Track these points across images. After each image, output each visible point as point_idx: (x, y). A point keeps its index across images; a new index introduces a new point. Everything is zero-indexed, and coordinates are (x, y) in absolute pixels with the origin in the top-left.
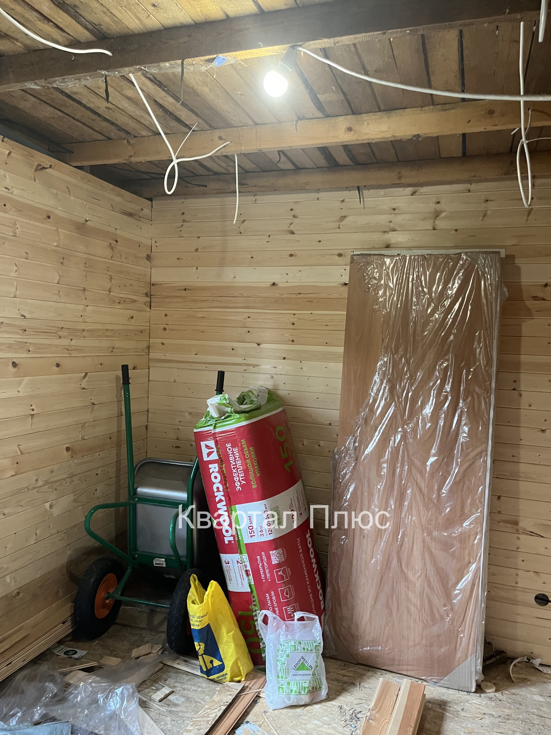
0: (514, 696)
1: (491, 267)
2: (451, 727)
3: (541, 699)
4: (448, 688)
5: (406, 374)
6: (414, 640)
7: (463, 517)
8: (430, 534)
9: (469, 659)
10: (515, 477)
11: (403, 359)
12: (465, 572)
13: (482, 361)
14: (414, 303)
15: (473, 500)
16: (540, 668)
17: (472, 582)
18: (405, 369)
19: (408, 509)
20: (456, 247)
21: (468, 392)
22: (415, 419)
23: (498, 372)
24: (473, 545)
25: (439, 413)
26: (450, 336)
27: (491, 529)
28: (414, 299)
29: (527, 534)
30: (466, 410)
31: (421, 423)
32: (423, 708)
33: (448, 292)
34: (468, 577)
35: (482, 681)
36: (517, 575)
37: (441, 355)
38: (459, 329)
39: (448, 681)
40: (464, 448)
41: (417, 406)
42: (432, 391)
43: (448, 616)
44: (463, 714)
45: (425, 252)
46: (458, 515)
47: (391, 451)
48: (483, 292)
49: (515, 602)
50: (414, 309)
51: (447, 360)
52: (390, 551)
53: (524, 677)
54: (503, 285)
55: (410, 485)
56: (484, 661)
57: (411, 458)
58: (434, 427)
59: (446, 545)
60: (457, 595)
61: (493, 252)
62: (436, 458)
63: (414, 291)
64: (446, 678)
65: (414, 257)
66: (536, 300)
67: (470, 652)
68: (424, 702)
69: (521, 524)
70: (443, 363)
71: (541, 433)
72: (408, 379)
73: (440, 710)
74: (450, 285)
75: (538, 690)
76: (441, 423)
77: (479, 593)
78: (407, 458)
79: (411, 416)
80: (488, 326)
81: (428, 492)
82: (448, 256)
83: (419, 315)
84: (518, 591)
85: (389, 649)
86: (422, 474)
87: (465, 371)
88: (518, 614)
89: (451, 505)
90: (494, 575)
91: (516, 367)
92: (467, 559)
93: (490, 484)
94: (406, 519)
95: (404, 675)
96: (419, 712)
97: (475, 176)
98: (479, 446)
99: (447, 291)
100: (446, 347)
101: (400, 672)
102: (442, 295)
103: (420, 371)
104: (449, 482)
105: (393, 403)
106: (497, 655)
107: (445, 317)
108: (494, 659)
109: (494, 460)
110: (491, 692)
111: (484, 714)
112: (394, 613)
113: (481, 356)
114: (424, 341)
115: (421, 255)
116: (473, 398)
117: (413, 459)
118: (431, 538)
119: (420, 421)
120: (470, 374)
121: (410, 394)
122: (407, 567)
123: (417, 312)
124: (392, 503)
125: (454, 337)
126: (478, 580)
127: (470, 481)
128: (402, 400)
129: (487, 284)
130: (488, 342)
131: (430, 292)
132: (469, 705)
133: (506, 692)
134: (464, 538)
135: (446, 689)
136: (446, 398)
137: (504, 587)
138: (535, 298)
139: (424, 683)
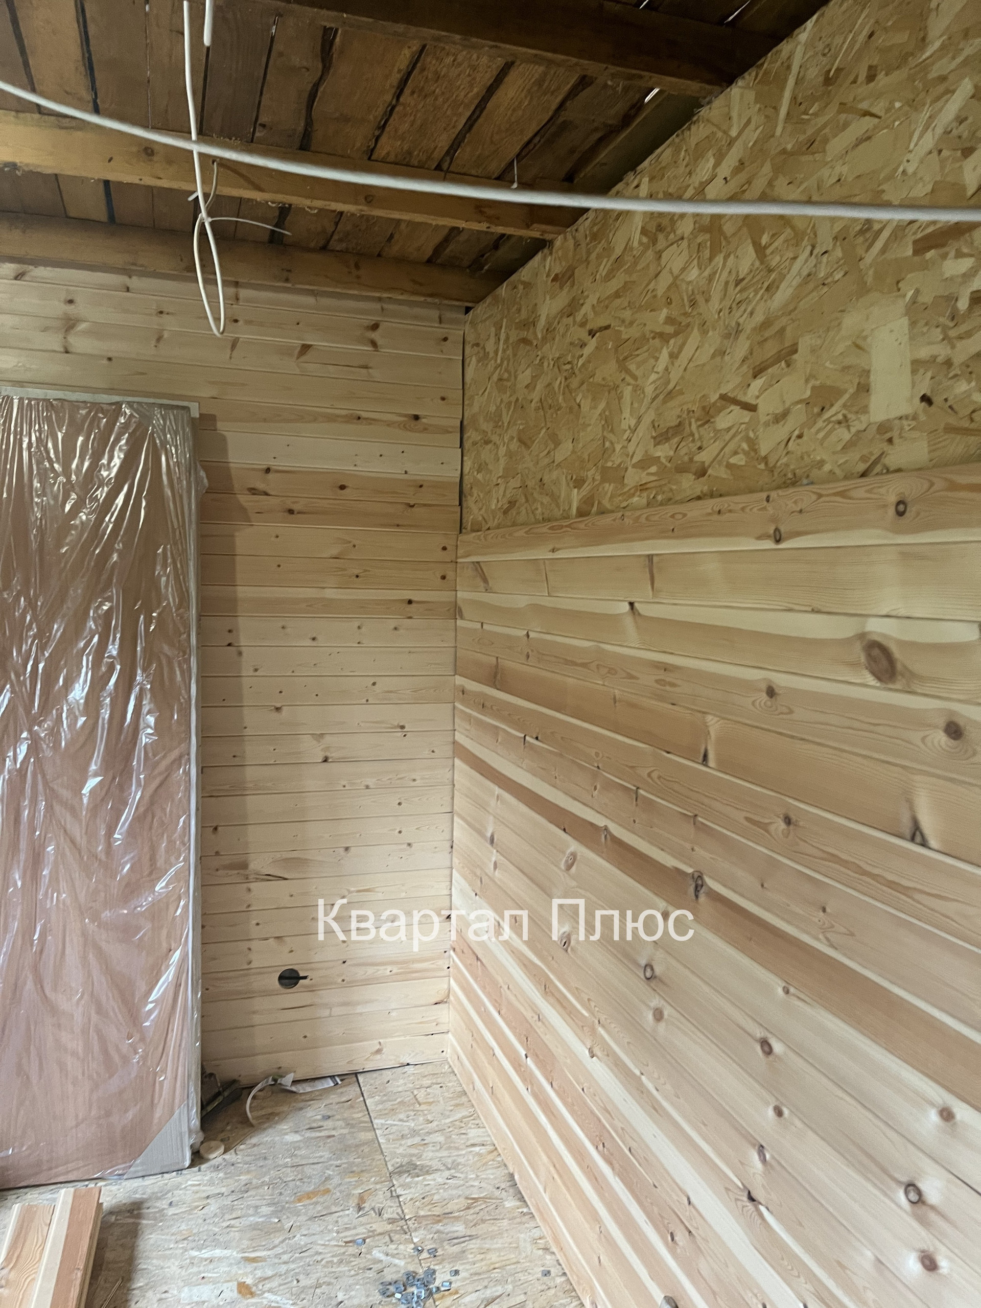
0: (255, 1148)
1: (176, 433)
2: (152, 1242)
3: (297, 1137)
4: (143, 1176)
5: (30, 628)
6: (77, 1116)
7: (155, 873)
8: (95, 917)
9: (177, 1112)
10: (239, 790)
11: (22, 599)
12: (163, 968)
13: (171, 597)
14: (37, 492)
15: (171, 842)
16: (294, 1089)
17: (174, 982)
18: (28, 618)
19: (50, 881)
20: (110, 391)
21: (151, 655)
22: (54, 712)
23: (200, 617)
24: (174, 918)
25: (99, 697)
26: (111, 554)
27: (205, 885)
28: (37, 484)
29: (263, 880)
30: (149, 686)
31: (67, 718)
32: (98, 1228)
33: (102, 472)
34: (168, 976)
35: (202, 1143)
36: (250, 949)
37: (97, 589)
38: (127, 544)
39: (142, 1164)
40: (150, 755)
41: (57, 687)
42: (85, 658)
43: (136, 1053)
44: (171, 1211)
45: (52, 394)
46: (146, 873)
47: (9, 777)
48: (165, 478)
49: (248, 995)
50: (37, 503)
51: (109, 599)
52: (18, 969)
53: (270, 1111)
54: (199, 466)
55: (51, 837)
56: (203, 1107)
57: (51, 785)
58: (91, 722)
59: (126, 931)
60: (151, 1012)
61: (177, 407)
62: (100, 778)
63: (35, 467)
64: (138, 1161)
65: (29, 403)
66: (254, 494)
67: (177, 1101)
68: (101, 1216)
69: (253, 866)
70: (101, 604)
71: (275, 715)
72: (35, 637)
73: (131, 1220)
74: (105, 461)
75: (291, 1124)
76: (105, 714)
77: (189, 996)
78: (44, 786)
79: (45, 707)
80: (178, 538)
81: (89, 842)
82: (96, 407)
83: (48, 514)
84: (254, 974)
85: (29, 1148)
86: (74, 811)
87: (142, 617)
88: (254, 1012)
89: (133, 858)
90: (215, 959)
91: (231, 607)
92: (165, 945)
93: (197, 809)
94: (48, 902)
95: (61, 1183)
96: (91, 1237)
97: (135, 264)
98: (175, 748)
99: (100, 471)
100: (104, 577)
101: (53, 1181)
102: (91, 478)
103: (59, 620)
104: (127, 816)
105: (8, 686)
106: (224, 1091)
107: (100, 520)
108: (220, 1098)
109: (203, 768)
110: (217, 1157)
111: (208, 1197)
112: (34, 1079)
113: (170, 589)
114: (63, 565)
115: (44, 400)
116: (160, 666)
117: (55, 787)
118: (99, 926)
119: (64, 715)
120: (151, 623)
121: (41, 666)
122: (55, 989)
123: (43, 509)
124: (17, 877)
125: (119, 556)
126: (185, 975)
127: (164, 810)
128: (25, 679)
129: (171, 463)
130: (179, 565)
131: (67, 472)
132: (181, 1192)
133: (242, 1147)
134: (157, 912)
135: (140, 1179)
136: (111, 668)
137: (231, 974)
138: (253, 491)
139: (101, 1184)
